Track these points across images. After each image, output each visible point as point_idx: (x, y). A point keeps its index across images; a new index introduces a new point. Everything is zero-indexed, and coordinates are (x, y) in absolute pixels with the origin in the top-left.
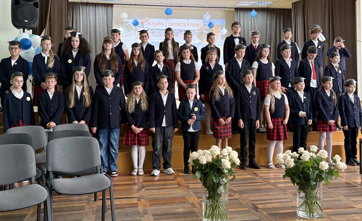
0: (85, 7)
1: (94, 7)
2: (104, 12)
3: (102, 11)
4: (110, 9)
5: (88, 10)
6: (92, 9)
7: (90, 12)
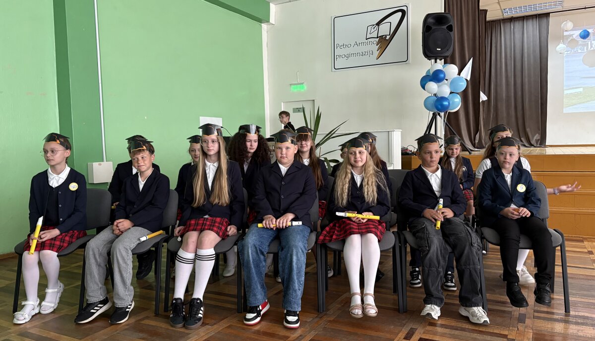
0: (508, 25)
1: (521, 23)
2: (535, 26)
3: (533, 26)
4: (544, 20)
5: (512, 27)
6: (518, 25)
7: (516, 30)
